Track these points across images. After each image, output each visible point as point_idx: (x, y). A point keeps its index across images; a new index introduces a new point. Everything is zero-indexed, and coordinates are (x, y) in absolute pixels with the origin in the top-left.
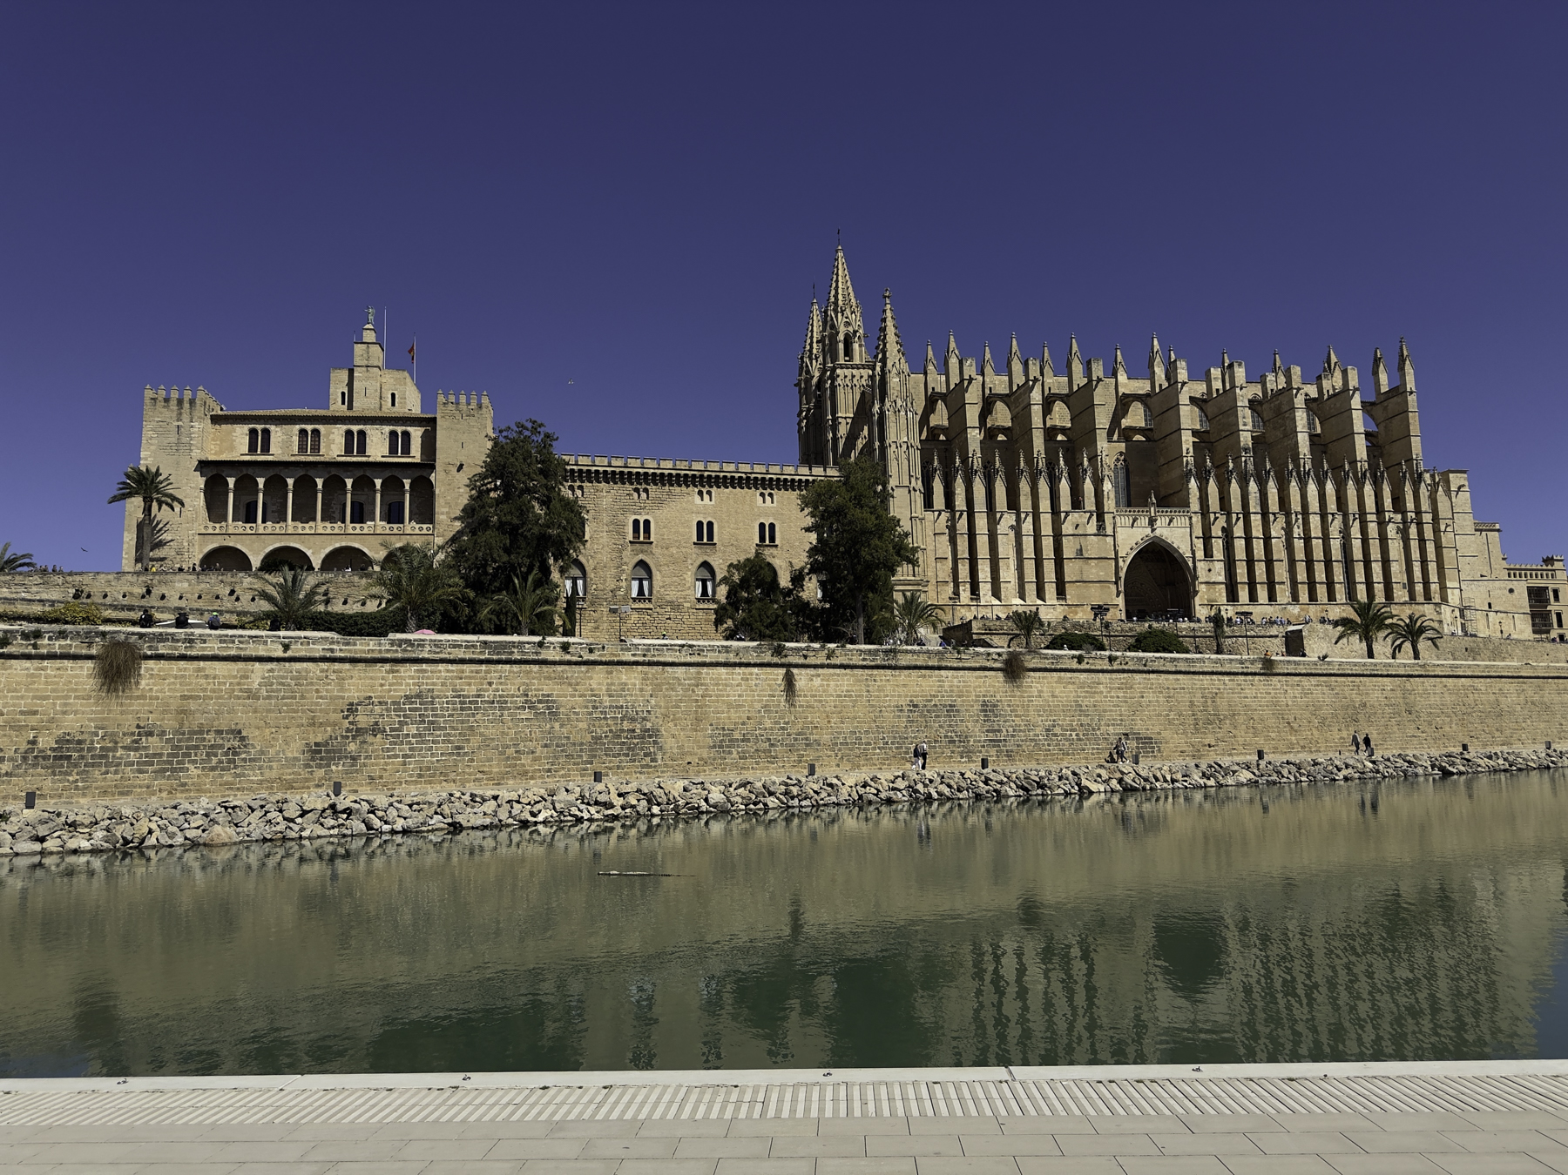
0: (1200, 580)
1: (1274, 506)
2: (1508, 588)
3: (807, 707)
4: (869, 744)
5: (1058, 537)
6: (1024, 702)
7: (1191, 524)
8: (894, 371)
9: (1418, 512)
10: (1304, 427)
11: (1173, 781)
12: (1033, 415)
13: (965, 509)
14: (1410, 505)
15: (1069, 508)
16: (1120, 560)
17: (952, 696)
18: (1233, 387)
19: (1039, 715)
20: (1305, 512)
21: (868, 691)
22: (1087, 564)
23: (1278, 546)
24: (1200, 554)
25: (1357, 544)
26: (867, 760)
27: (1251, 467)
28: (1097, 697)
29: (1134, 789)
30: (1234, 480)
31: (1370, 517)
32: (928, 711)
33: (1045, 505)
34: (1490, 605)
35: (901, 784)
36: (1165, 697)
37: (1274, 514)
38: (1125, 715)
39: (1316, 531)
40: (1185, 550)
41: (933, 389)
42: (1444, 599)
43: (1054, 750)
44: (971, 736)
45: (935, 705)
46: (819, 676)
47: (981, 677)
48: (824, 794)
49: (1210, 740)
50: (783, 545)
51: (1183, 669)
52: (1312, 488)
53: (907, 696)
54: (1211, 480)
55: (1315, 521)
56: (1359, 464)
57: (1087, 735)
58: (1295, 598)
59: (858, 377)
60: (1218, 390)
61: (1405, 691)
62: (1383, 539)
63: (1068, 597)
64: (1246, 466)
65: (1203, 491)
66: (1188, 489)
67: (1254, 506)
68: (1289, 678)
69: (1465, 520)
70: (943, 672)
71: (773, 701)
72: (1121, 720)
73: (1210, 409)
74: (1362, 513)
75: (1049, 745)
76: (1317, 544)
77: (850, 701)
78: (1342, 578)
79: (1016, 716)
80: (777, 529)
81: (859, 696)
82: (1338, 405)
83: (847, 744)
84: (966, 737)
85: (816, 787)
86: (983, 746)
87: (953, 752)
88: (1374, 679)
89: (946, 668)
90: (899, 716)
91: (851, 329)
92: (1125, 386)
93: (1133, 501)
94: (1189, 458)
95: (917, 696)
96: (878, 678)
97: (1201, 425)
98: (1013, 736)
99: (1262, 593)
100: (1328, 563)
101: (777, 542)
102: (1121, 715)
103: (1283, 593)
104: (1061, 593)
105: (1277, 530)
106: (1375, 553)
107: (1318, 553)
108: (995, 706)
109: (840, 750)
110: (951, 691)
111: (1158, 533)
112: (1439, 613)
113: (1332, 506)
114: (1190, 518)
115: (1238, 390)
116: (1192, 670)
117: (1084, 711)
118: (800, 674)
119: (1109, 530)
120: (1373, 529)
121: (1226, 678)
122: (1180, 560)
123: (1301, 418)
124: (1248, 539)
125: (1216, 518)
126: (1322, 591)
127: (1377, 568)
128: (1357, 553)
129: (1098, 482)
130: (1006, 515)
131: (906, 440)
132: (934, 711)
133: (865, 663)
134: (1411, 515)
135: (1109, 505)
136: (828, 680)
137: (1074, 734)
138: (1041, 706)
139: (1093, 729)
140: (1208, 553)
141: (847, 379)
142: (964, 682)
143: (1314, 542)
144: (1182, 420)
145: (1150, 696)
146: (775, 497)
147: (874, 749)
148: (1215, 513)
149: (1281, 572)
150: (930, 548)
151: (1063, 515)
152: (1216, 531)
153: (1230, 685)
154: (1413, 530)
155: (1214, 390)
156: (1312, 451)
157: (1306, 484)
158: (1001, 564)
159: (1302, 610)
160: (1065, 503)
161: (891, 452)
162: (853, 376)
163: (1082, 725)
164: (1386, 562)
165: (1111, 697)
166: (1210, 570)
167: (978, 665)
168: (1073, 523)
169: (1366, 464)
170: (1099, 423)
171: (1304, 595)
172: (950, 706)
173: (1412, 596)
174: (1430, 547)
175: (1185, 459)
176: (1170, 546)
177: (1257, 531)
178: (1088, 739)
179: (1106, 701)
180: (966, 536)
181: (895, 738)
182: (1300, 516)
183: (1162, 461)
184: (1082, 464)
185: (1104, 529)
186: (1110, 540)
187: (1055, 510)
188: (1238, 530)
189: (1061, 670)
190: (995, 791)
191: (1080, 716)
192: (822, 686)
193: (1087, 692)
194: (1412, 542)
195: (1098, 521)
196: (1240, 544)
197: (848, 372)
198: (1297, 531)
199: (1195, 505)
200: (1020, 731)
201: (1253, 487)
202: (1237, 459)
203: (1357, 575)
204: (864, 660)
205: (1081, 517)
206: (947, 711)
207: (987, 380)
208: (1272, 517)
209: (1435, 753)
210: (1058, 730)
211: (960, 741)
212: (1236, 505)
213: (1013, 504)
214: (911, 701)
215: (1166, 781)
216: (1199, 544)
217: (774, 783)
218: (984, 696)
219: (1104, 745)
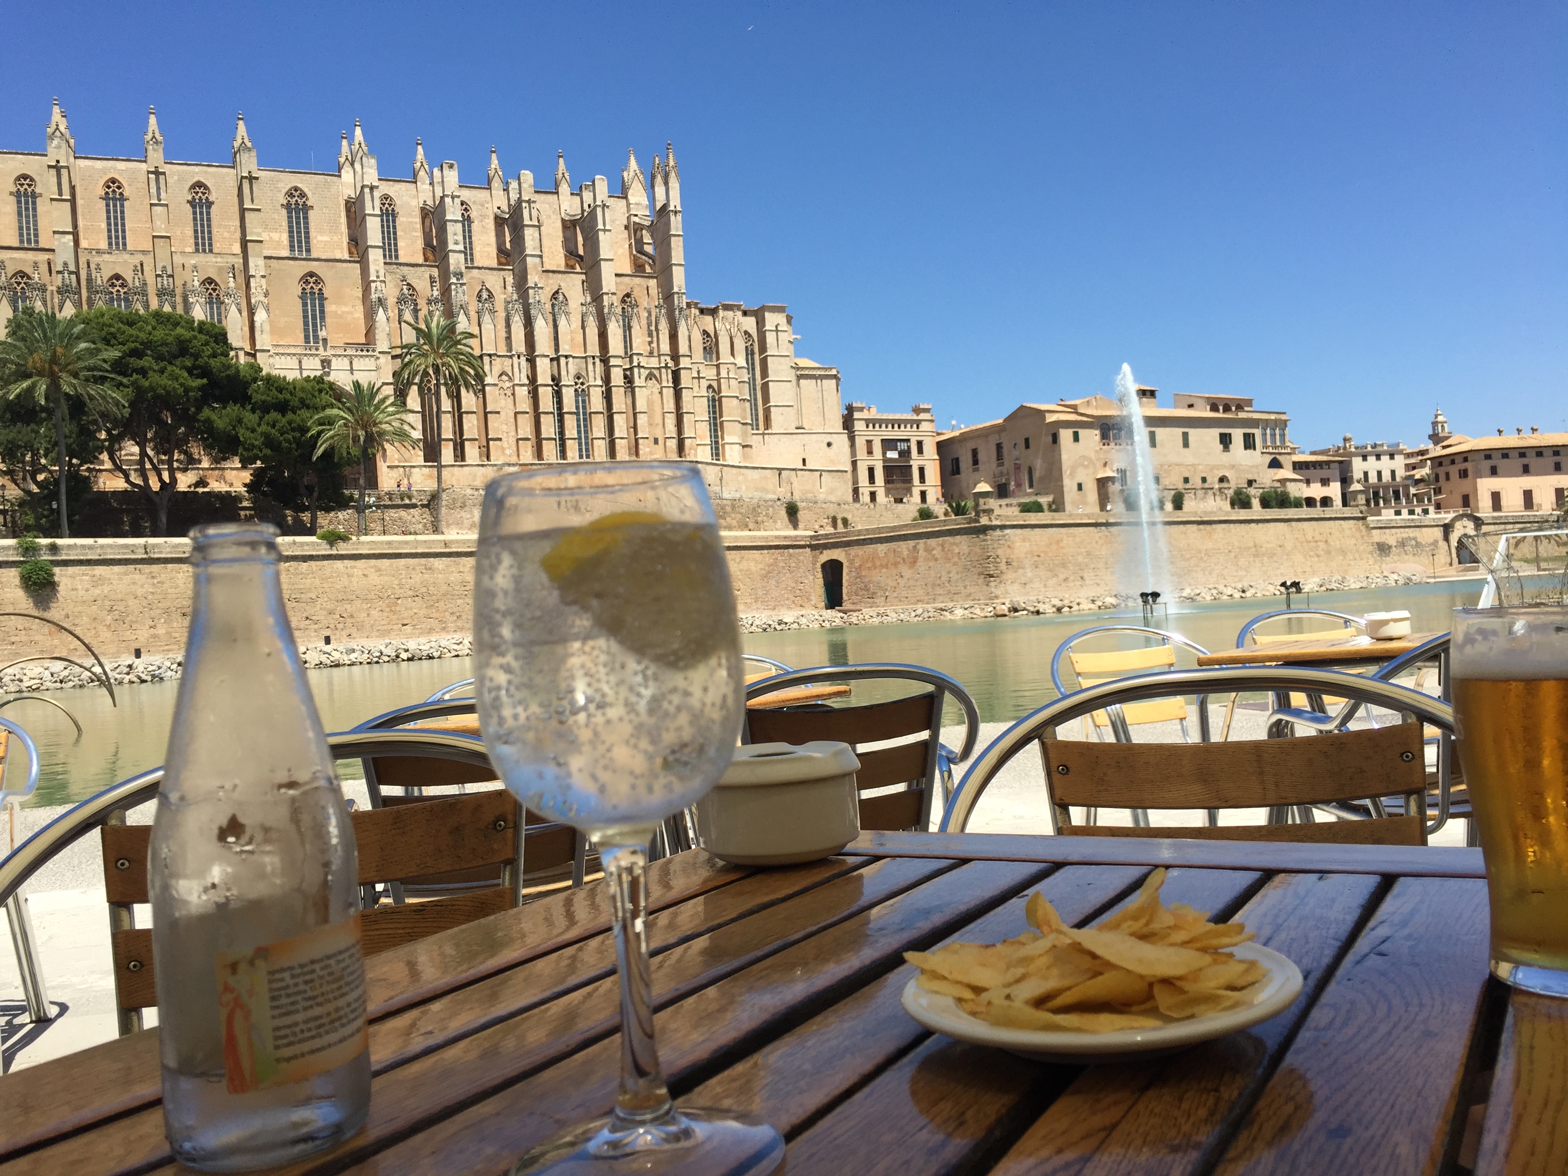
1: (489, 345)
2: (826, 441)
7: (377, 366)
10: (534, 249)
14: (665, 348)
18: (444, 195)
25: (596, 393)
27: (461, 296)
31: (616, 361)
34: (804, 460)
37: (489, 355)
39: (544, 378)
55: (544, 365)
62: (630, 388)
66: (376, 322)
74: (605, 356)
76: (545, 393)
78: (576, 432)
82: (592, 224)
94: (378, 283)
100: (558, 415)
103: (499, 452)
105: (492, 375)
106: (620, 405)
107: (547, 405)
115: (448, 200)
120: (618, 376)
127: (621, 420)
128: (597, 404)
129: (252, 311)
134: (665, 359)
135: (264, 340)
143: (542, 389)
144: (369, 234)
149: (497, 426)
154: (667, 376)
157: (534, 319)
164: (632, 415)
169: (614, 297)
175: (373, 285)
182: (523, 359)
198: (520, 377)
199: (383, 342)
202: (449, 286)
203: (595, 430)
208: (486, 360)
216: (388, 391)
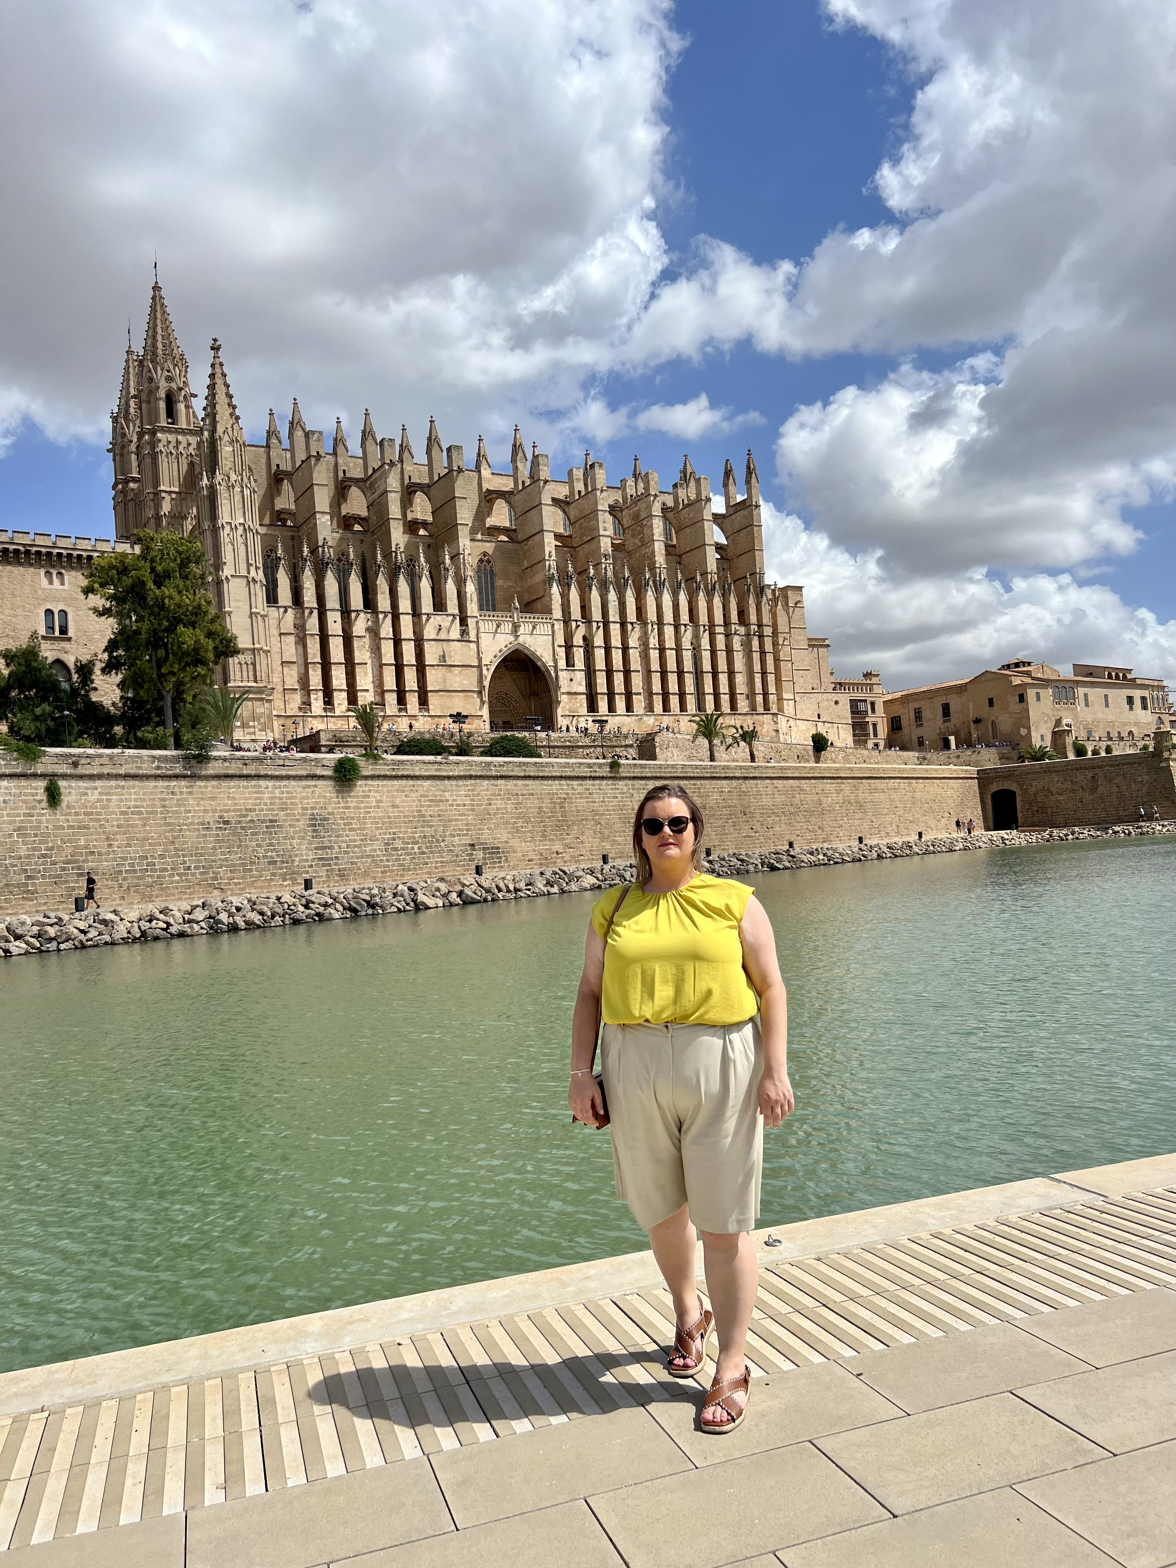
0: (563, 690)
1: (632, 616)
2: (834, 700)
3: (79, 828)
4: (166, 870)
5: (419, 642)
6: (360, 813)
7: (553, 632)
8: (226, 438)
9: (760, 626)
10: (660, 535)
11: (517, 890)
12: (390, 503)
13: (316, 606)
14: (753, 618)
15: (431, 610)
16: (484, 668)
17: (273, 810)
18: (594, 489)
19: (377, 828)
20: (660, 623)
21: (164, 806)
22: (450, 671)
23: (634, 655)
24: (562, 663)
25: (706, 656)
26: (162, 889)
27: (610, 574)
28: (442, 806)
29: (474, 902)
30: (594, 587)
31: (720, 630)
32: (243, 828)
33: (405, 605)
34: (819, 715)
35: (200, 915)
36: (513, 804)
37: (632, 623)
38: (472, 824)
39: (670, 643)
40: (547, 658)
41: (278, 466)
42: (781, 709)
43: (393, 865)
44: (296, 856)
45: (252, 821)
46: (96, 788)
47: (309, 786)
48: (92, 933)
49: (558, 847)
50: (78, 637)
51: (532, 774)
52: (667, 599)
53: (215, 811)
54: (573, 586)
55: (669, 631)
56: (709, 576)
57: (431, 847)
58: (650, 708)
59: (184, 444)
60: (579, 492)
61: (742, 794)
62: (729, 651)
63: (431, 707)
64: (606, 573)
65: (565, 596)
66: (550, 595)
67: (614, 615)
68: (636, 782)
69: (800, 635)
70: (263, 783)
71: (31, 822)
72: (468, 830)
73: (573, 511)
74: (712, 625)
75: (388, 861)
76: (671, 655)
77: (139, 819)
78: (692, 688)
79: (351, 830)
80: (70, 617)
81: (152, 812)
82: (692, 515)
83: (135, 871)
84: (290, 856)
85: (82, 925)
86: (311, 866)
87: (273, 875)
88: (714, 782)
89: (265, 777)
90: (205, 836)
91: (174, 385)
92: (489, 480)
93: (498, 606)
94: (552, 563)
95: (228, 811)
96: (176, 790)
97: (565, 529)
98: (346, 852)
99: (620, 703)
100: (680, 673)
101: (71, 633)
102: (467, 825)
103: (639, 703)
104: (423, 702)
105: (633, 641)
106: (722, 666)
107: (672, 665)
108: (325, 819)
109: (125, 879)
110: (271, 804)
111: (521, 639)
112: (776, 723)
113: (685, 618)
114: (553, 625)
115: (598, 493)
116: (541, 774)
117: (428, 821)
118: (70, 787)
119: (473, 637)
120: (720, 641)
121: (575, 783)
122: (543, 669)
123: (658, 526)
124: (608, 649)
125: (578, 626)
126: (674, 701)
127: (723, 679)
128: (707, 666)
129: (460, 583)
130: (362, 615)
131: (242, 521)
132: (250, 828)
133: (159, 772)
134: (754, 628)
135: (472, 608)
136: (108, 794)
137: (416, 847)
138: (379, 818)
139: (437, 841)
140: (570, 662)
141: (171, 446)
142: (288, 792)
143: (668, 652)
144: (545, 520)
145: (498, 803)
146: (66, 577)
147: (172, 875)
148: (576, 621)
149: (637, 682)
150: (275, 649)
151: (424, 617)
152: (578, 640)
153: (580, 789)
154: (755, 643)
155: (576, 492)
156: (668, 561)
157: (662, 593)
158: (357, 670)
159: (656, 720)
160: (427, 605)
161: (225, 534)
162: (178, 443)
163: (425, 836)
164: (731, 673)
165: (458, 805)
166: (571, 680)
167: (304, 773)
168: (435, 627)
169: (716, 576)
170: (461, 518)
171: (658, 707)
172: (271, 821)
173: (753, 707)
174: (770, 659)
175: (547, 563)
176: (533, 653)
177: (616, 641)
178: (432, 852)
179: (451, 810)
180: (317, 637)
181: (199, 861)
182: (655, 627)
183: (526, 564)
184: (444, 563)
185: (468, 634)
186: (473, 646)
187: (416, 613)
188: (599, 640)
189: (403, 777)
190: (317, 914)
191: (423, 827)
192: (98, 801)
193: (431, 801)
194: (754, 654)
195: (461, 625)
196: (599, 654)
197: (172, 437)
198: (653, 642)
199: (557, 613)
200: (356, 846)
201: (612, 596)
202: (597, 565)
203: (706, 686)
204: (158, 768)
205: (443, 620)
206: (267, 827)
207: (340, 461)
208: (629, 627)
209: (765, 851)
210: (398, 844)
211: (283, 862)
212: (597, 615)
213: (370, 603)
214: (221, 817)
215: (509, 891)
216: (561, 653)
217: (23, 924)
218: (312, 808)
219: (449, 858)
